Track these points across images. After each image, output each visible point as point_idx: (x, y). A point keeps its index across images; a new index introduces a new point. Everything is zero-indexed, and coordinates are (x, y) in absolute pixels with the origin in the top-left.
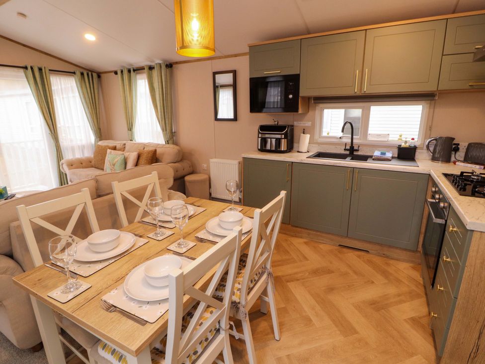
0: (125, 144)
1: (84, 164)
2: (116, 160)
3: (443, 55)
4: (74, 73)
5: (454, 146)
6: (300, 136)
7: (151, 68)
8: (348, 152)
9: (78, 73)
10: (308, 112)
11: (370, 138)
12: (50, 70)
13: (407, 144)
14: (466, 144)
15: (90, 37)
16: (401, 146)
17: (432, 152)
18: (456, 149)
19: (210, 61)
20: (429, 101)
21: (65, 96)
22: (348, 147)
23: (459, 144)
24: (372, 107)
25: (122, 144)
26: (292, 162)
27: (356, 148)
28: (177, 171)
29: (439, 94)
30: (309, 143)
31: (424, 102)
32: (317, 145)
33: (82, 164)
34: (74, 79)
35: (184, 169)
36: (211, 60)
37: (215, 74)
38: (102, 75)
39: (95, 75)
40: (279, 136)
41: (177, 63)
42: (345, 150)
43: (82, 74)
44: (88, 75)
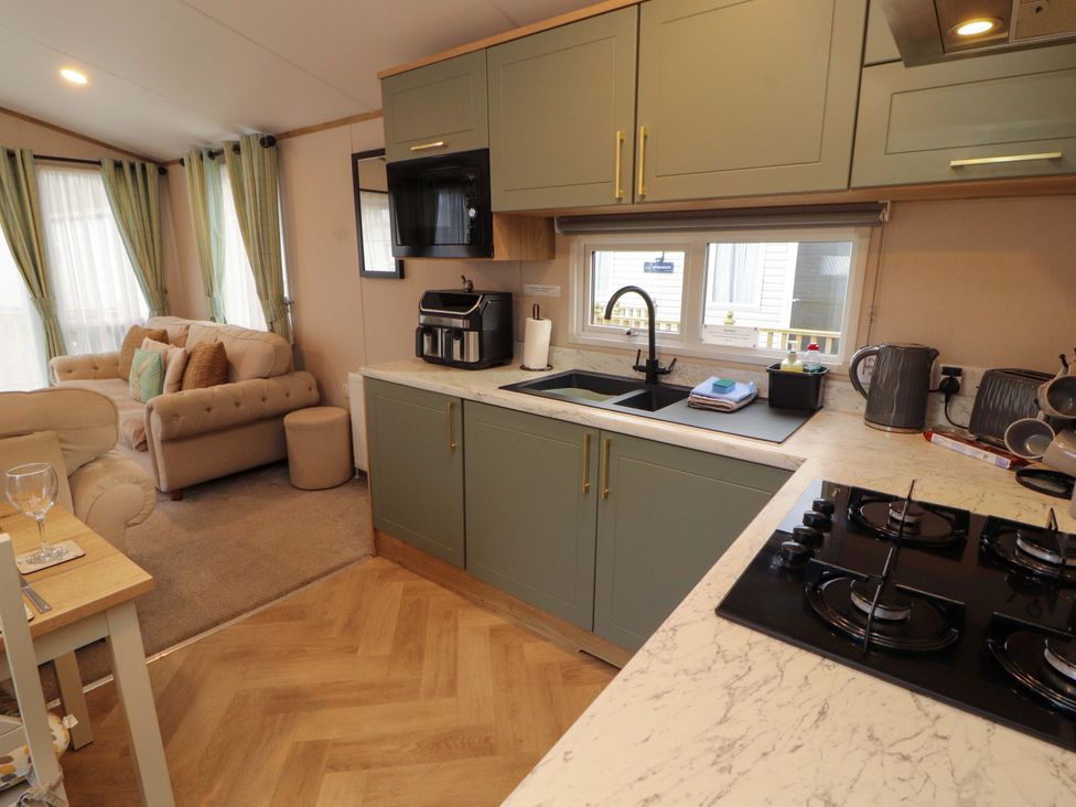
0: (188, 328)
1: (100, 371)
2: (145, 364)
3: (863, 65)
4: (99, 163)
5: (943, 377)
6: (524, 323)
7: (236, 148)
8: (642, 376)
9: (108, 165)
10: (553, 258)
11: (709, 338)
12: (35, 157)
13: (798, 362)
14: (980, 372)
15: (74, 76)
16: (778, 366)
17: (866, 388)
18: (951, 388)
19: (348, 126)
20: (867, 230)
21: (75, 214)
22: (643, 363)
23: (958, 372)
24: (713, 246)
25: (184, 327)
26: (463, 399)
27: (664, 363)
28: (264, 400)
29: (893, 202)
30: (550, 345)
31: (852, 229)
32: (574, 351)
33: (96, 368)
34: (100, 176)
35: (288, 395)
36: (351, 123)
37: (356, 157)
38: (172, 169)
39: (151, 168)
40: (459, 323)
41: (289, 135)
42: (636, 368)
43: (118, 166)
44: (133, 167)
